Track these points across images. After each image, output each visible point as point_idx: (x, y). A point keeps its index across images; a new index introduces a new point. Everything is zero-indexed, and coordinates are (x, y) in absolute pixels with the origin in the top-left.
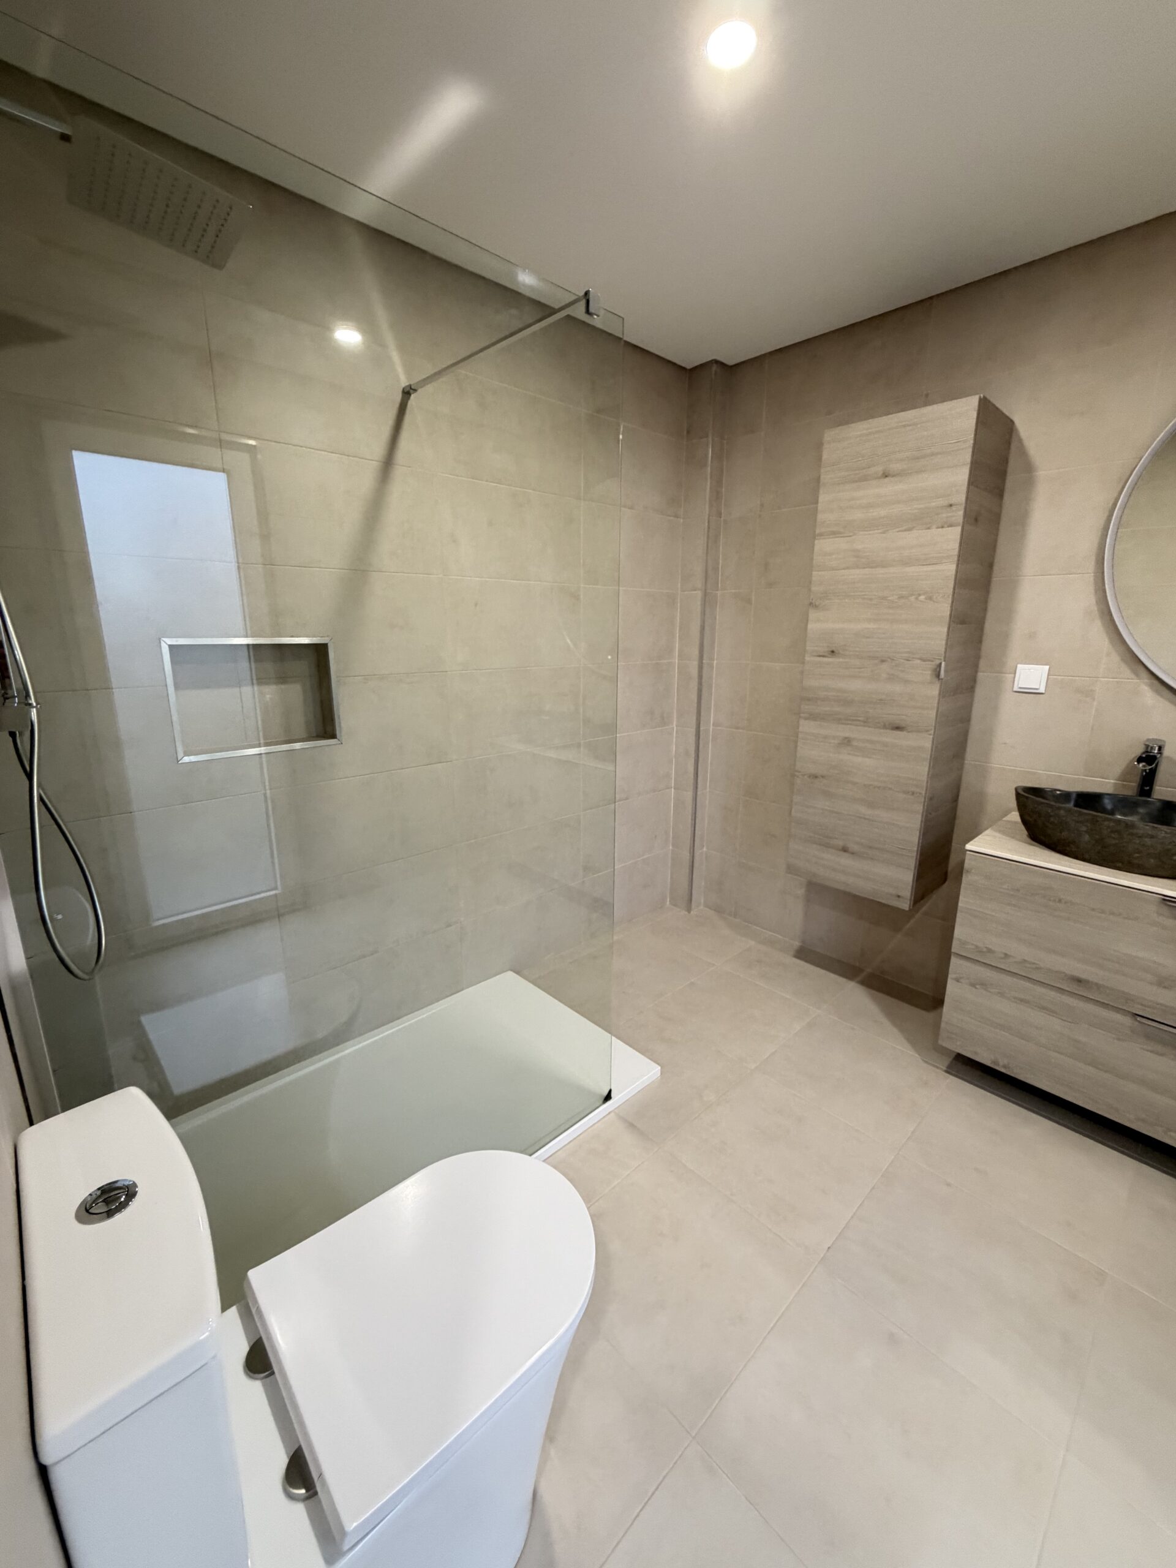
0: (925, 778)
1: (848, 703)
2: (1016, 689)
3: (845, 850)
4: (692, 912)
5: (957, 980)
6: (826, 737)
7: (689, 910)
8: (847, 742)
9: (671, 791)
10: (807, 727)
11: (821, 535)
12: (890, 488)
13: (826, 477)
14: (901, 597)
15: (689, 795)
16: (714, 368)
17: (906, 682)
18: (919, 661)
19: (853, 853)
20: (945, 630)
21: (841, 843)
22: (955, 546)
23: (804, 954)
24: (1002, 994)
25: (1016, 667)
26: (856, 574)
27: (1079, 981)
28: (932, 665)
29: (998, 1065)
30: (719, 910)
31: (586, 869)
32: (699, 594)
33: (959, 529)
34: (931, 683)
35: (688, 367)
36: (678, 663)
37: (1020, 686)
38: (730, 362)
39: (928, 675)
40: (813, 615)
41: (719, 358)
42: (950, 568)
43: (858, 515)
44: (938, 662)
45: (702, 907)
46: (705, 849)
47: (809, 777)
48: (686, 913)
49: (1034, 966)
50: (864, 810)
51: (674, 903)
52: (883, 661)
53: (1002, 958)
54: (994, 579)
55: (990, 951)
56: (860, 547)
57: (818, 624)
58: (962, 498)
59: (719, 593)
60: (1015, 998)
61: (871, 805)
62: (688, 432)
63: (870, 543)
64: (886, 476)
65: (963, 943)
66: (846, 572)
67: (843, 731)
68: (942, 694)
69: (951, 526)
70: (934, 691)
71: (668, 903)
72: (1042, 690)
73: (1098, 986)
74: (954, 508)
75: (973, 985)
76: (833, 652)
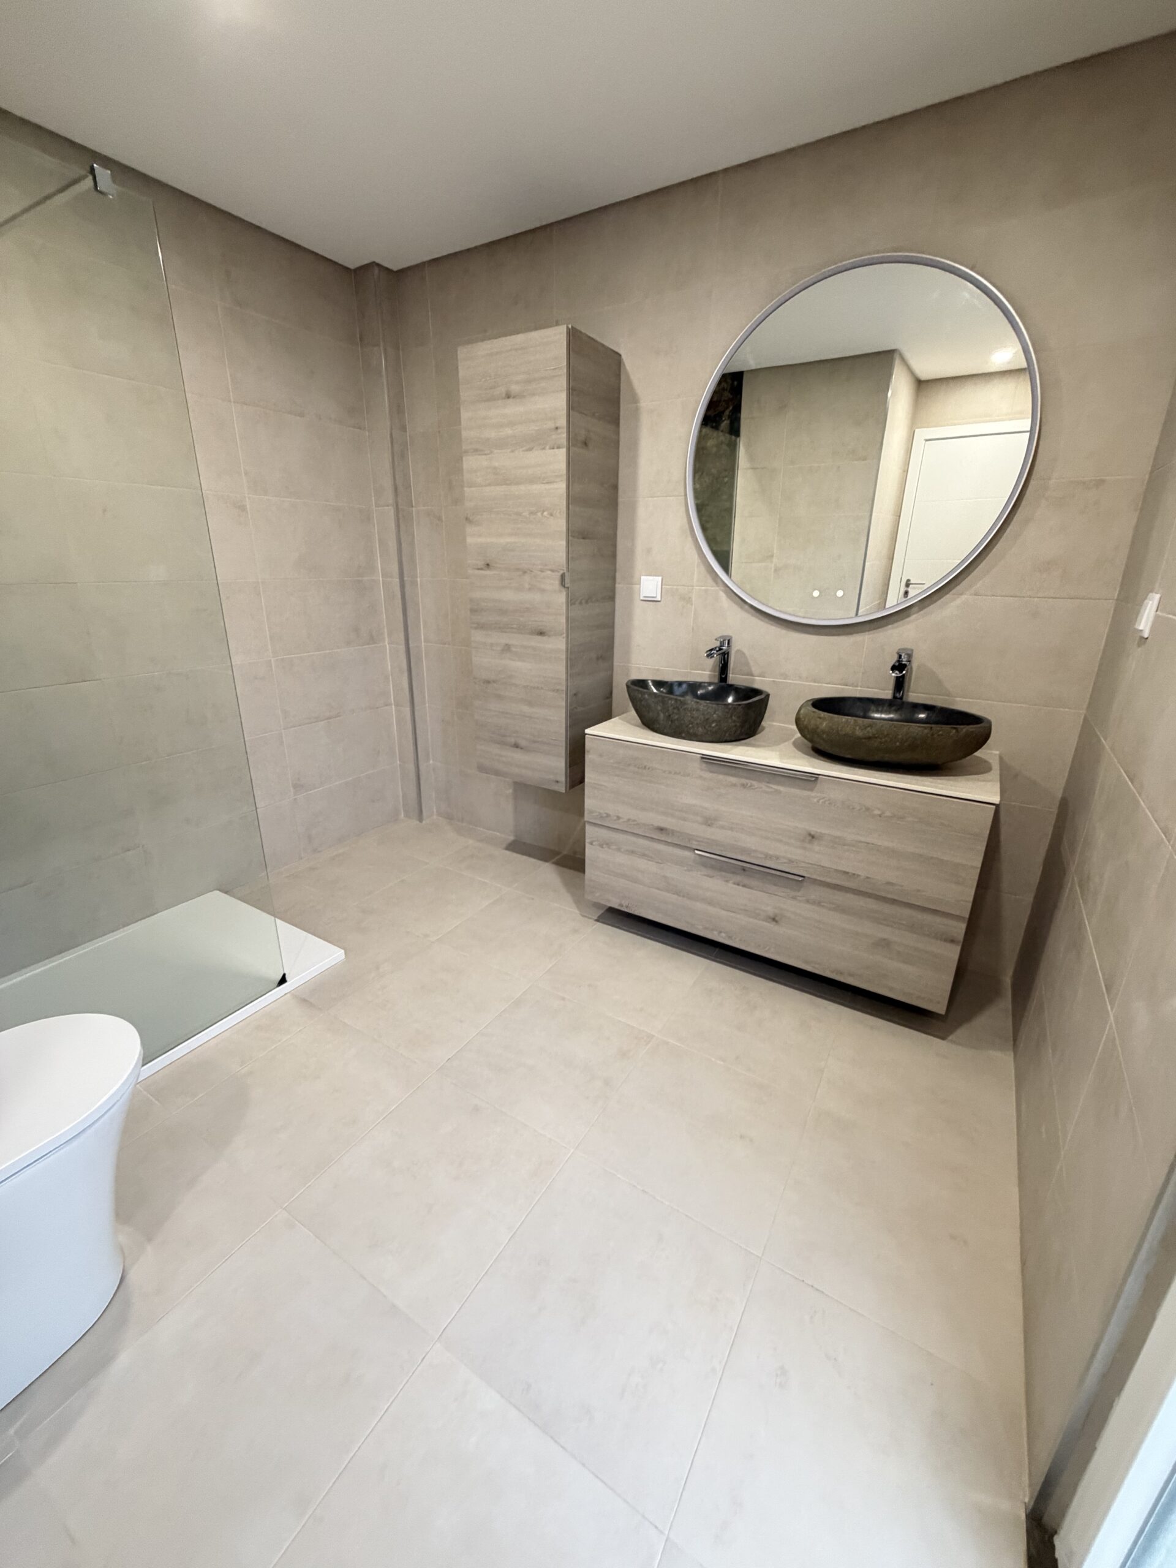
0: (564, 677)
1: (503, 612)
2: (642, 598)
3: (516, 746)
4: (424, 822)
5: (591, 843)
6: (492, 645)
7: (421, 820)
8: (507, 648)
9: (392, 707)
10: (478, 636)
11: (466, 452)
12: (512, 409)
13: (465, 394)
14: (532, 513)
15: (407, 710)
16: (376, 271)
17: (543, 591)
18: (549, 572)
19: (522, 748)
20: (564, 543)
21: (513, 740)
22: (562, 466)
23: (517, 846)
24: (619, 850)
25: (640, 578)
26: (499, 490)
27: (661, 830)
28: (558, 575)
29: (622, 906)
30: (449, 817)
31: (298, 787)
32: (391, 511)
33: (564, 451)
34: (560, 591)
35: (352, 267)
36: (383, 580)
37: (644, 595)
38: (395, 267)
39: (557, 583)
40: (469, 529)
41: (378, 261)
42: (561, 487)
43: (492, 434)
44: (562, 572)
45: (435, 817)
46: (431, 762)
47: (484, 683)
48: (418, 822)
49: (635, 823)
50: (526, 709)
51: (407, 815)
52: (525, 572)
53: (615, 820)
54: (620, 500)
55: (608, 815)
56: (496, 464)
57: (476, 538)
58: (563, 422)
59: (414, 509)
60: (627, 851)
61: (530, 704)
62: (361, 339)
63: (503, 460)
64: (509, 397)
65: (591, 812)
66: (488, 489)
67: (503, 639)
68: (571, 602)
69: (558, 448)
70: (561, 598)
71: (402, 815)
72: (659, 598)
73: (673, 832)
74: (559, 431)
75: (601, 846)
76: (488, 565)
